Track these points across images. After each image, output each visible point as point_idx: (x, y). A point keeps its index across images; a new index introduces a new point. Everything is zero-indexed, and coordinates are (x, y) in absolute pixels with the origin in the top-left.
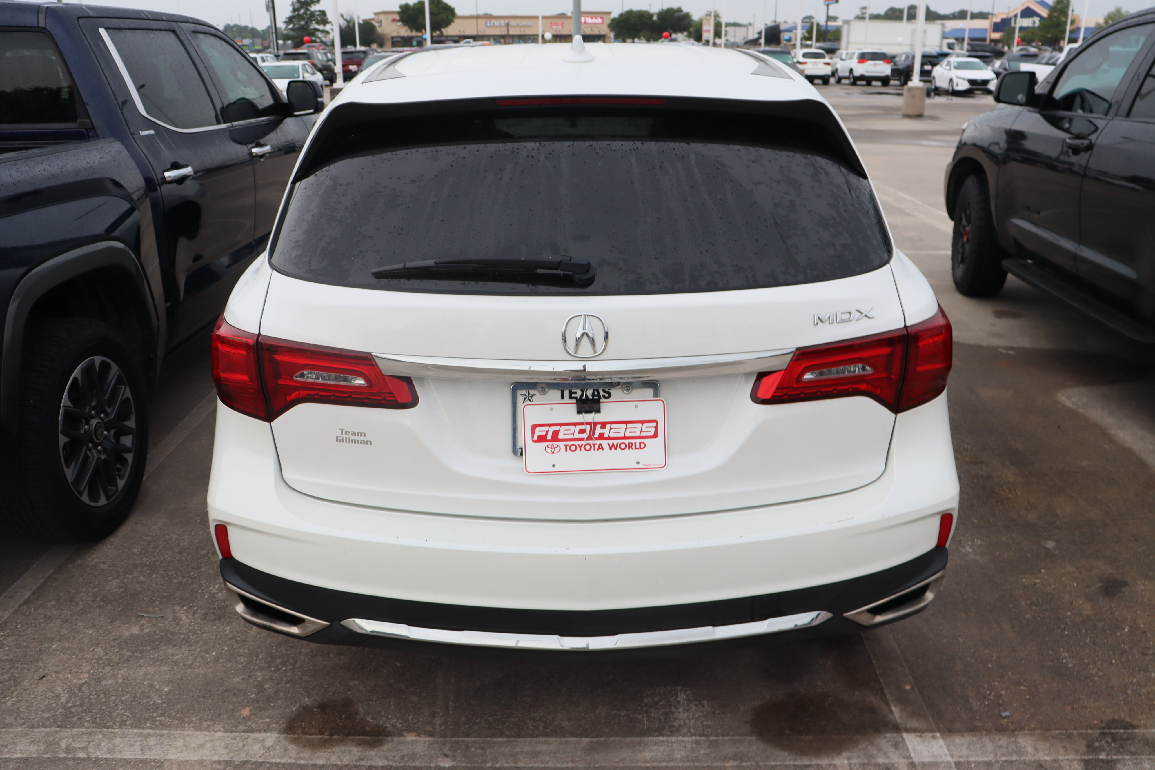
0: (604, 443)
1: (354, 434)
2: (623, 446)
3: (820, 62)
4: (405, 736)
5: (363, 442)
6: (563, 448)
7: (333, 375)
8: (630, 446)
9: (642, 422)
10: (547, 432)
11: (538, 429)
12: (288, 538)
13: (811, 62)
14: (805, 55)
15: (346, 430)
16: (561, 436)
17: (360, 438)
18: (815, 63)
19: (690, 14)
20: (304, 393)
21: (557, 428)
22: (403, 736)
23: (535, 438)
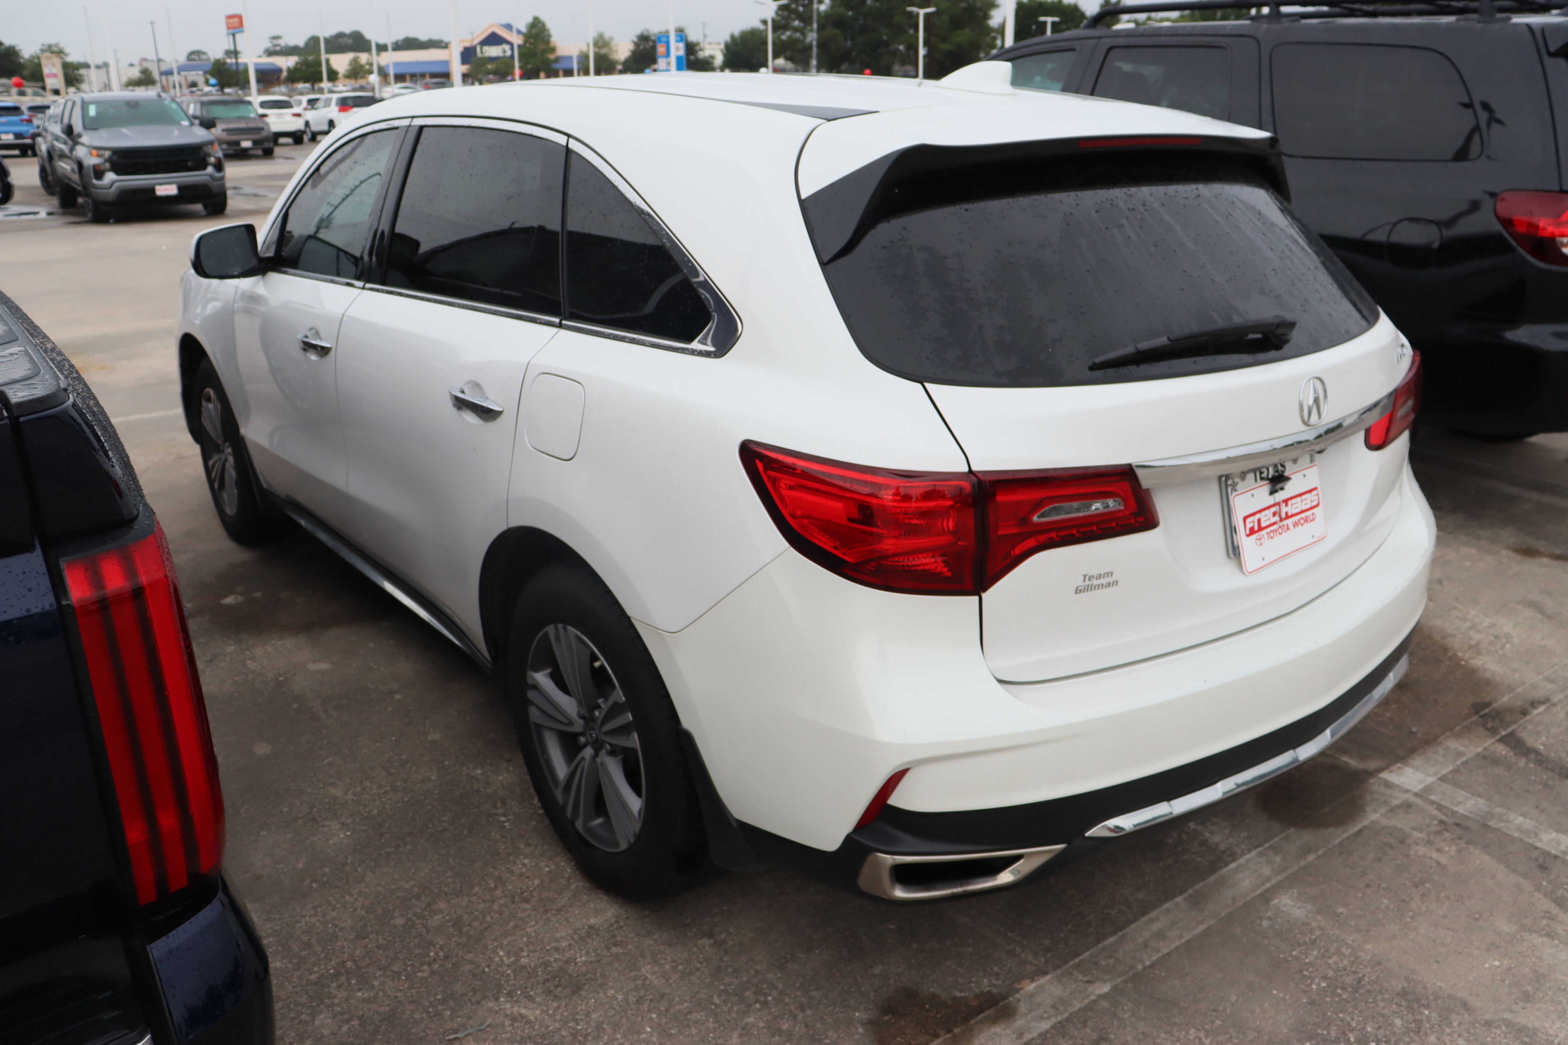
0: (1289, 522)
1: (1100, 576)
2: (1302, 521)
3: (286, 114)
4: (1022, 989)
5: (1109, 585)
6: (1266, 536)
7: (1075, 504)
8: (1306, 520)
9: (1310, 491)
10: (1253, 522)
11: (1249, 520)
12: (1046, 742)
13: (274, 114)
14: (263, 105)
15: (1090, 574)
16: (1263, 524)
17: (1104, 581)
18: (280, 115)
19: (17, 48)
20: (1042, 538)
21: (1257, 516)
22: (1018, 990)
23: (1248, 532)
